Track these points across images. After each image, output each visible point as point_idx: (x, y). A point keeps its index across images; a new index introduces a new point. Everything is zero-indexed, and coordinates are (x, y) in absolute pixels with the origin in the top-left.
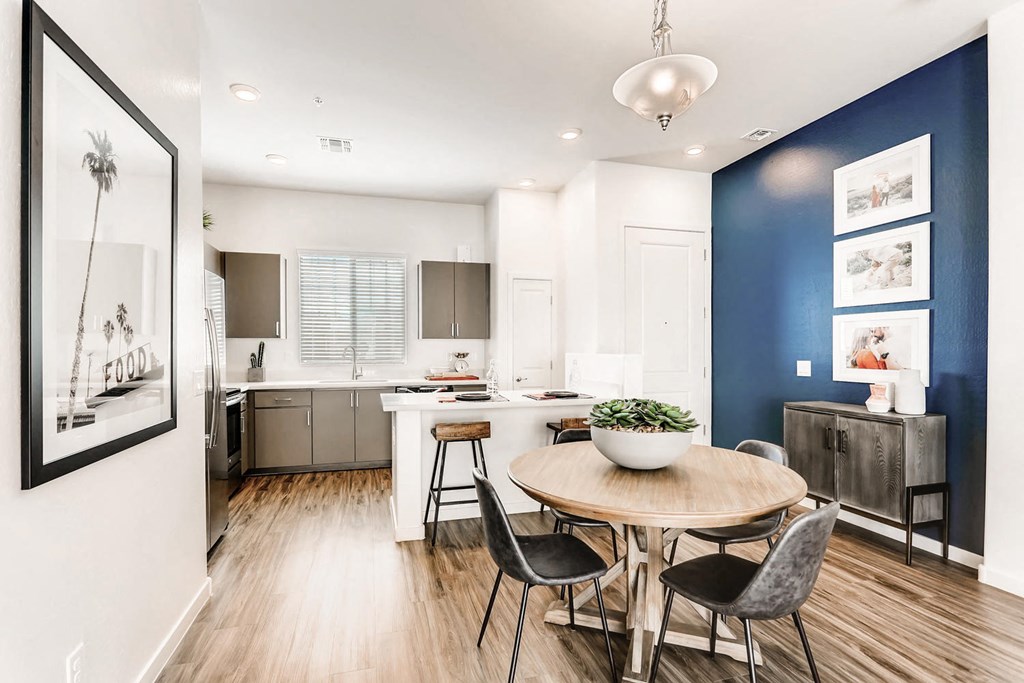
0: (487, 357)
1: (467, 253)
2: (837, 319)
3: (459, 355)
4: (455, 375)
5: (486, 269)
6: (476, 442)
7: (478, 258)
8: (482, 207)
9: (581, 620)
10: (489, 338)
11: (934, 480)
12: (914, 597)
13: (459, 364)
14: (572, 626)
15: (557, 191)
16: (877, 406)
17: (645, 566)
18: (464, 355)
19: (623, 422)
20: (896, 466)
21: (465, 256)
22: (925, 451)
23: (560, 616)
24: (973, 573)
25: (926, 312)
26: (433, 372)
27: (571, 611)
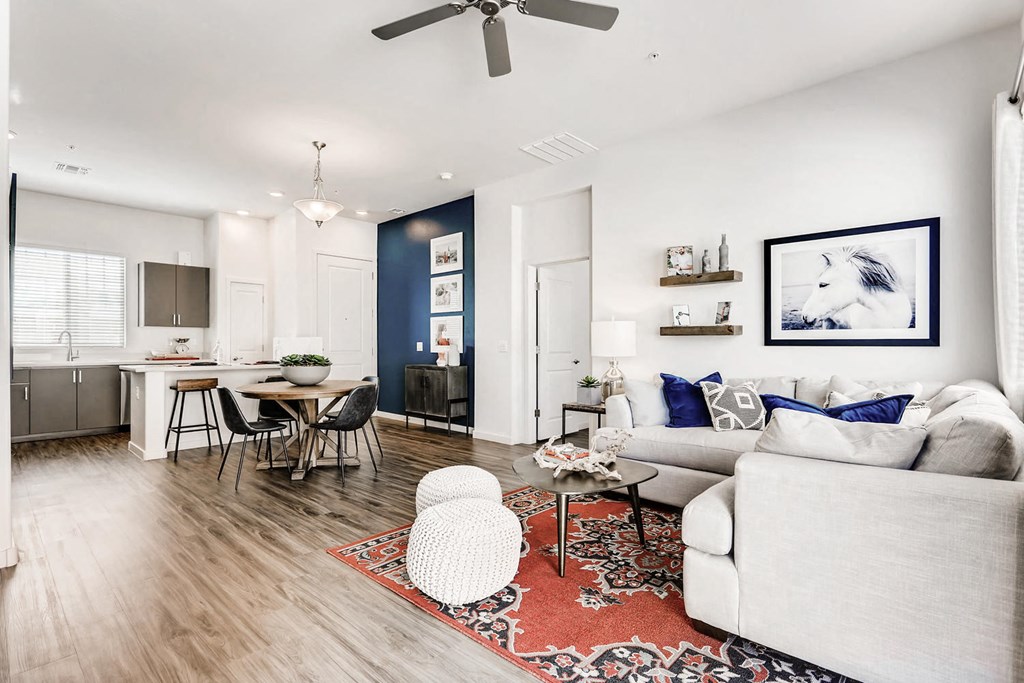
0: (206, 341)
1: (188, 258)
2: (432, 319)
3: (179, 341)
4: (176, 356)
5: (206, 273)
6: (207, 393)
7: (198, 262)
8: (202, 222)
9: (275, 465)
10: (208, 326)
11: (462, 397)
12: (440, 444)
13: (180, 348)
14: (271, 467)
15: (268, 220)
16: (441, 363)
17: (307, 431)
18: (185, 341)
19: (296, 363)
20: (445, 392)
21: (186, 260)
22: (457, 382)
23: (264, 465)
24: (468, 436)
25: (461, 317)
26: (154, 353)
27: (271, 461)
